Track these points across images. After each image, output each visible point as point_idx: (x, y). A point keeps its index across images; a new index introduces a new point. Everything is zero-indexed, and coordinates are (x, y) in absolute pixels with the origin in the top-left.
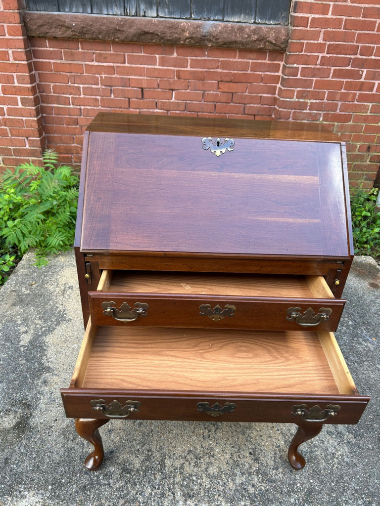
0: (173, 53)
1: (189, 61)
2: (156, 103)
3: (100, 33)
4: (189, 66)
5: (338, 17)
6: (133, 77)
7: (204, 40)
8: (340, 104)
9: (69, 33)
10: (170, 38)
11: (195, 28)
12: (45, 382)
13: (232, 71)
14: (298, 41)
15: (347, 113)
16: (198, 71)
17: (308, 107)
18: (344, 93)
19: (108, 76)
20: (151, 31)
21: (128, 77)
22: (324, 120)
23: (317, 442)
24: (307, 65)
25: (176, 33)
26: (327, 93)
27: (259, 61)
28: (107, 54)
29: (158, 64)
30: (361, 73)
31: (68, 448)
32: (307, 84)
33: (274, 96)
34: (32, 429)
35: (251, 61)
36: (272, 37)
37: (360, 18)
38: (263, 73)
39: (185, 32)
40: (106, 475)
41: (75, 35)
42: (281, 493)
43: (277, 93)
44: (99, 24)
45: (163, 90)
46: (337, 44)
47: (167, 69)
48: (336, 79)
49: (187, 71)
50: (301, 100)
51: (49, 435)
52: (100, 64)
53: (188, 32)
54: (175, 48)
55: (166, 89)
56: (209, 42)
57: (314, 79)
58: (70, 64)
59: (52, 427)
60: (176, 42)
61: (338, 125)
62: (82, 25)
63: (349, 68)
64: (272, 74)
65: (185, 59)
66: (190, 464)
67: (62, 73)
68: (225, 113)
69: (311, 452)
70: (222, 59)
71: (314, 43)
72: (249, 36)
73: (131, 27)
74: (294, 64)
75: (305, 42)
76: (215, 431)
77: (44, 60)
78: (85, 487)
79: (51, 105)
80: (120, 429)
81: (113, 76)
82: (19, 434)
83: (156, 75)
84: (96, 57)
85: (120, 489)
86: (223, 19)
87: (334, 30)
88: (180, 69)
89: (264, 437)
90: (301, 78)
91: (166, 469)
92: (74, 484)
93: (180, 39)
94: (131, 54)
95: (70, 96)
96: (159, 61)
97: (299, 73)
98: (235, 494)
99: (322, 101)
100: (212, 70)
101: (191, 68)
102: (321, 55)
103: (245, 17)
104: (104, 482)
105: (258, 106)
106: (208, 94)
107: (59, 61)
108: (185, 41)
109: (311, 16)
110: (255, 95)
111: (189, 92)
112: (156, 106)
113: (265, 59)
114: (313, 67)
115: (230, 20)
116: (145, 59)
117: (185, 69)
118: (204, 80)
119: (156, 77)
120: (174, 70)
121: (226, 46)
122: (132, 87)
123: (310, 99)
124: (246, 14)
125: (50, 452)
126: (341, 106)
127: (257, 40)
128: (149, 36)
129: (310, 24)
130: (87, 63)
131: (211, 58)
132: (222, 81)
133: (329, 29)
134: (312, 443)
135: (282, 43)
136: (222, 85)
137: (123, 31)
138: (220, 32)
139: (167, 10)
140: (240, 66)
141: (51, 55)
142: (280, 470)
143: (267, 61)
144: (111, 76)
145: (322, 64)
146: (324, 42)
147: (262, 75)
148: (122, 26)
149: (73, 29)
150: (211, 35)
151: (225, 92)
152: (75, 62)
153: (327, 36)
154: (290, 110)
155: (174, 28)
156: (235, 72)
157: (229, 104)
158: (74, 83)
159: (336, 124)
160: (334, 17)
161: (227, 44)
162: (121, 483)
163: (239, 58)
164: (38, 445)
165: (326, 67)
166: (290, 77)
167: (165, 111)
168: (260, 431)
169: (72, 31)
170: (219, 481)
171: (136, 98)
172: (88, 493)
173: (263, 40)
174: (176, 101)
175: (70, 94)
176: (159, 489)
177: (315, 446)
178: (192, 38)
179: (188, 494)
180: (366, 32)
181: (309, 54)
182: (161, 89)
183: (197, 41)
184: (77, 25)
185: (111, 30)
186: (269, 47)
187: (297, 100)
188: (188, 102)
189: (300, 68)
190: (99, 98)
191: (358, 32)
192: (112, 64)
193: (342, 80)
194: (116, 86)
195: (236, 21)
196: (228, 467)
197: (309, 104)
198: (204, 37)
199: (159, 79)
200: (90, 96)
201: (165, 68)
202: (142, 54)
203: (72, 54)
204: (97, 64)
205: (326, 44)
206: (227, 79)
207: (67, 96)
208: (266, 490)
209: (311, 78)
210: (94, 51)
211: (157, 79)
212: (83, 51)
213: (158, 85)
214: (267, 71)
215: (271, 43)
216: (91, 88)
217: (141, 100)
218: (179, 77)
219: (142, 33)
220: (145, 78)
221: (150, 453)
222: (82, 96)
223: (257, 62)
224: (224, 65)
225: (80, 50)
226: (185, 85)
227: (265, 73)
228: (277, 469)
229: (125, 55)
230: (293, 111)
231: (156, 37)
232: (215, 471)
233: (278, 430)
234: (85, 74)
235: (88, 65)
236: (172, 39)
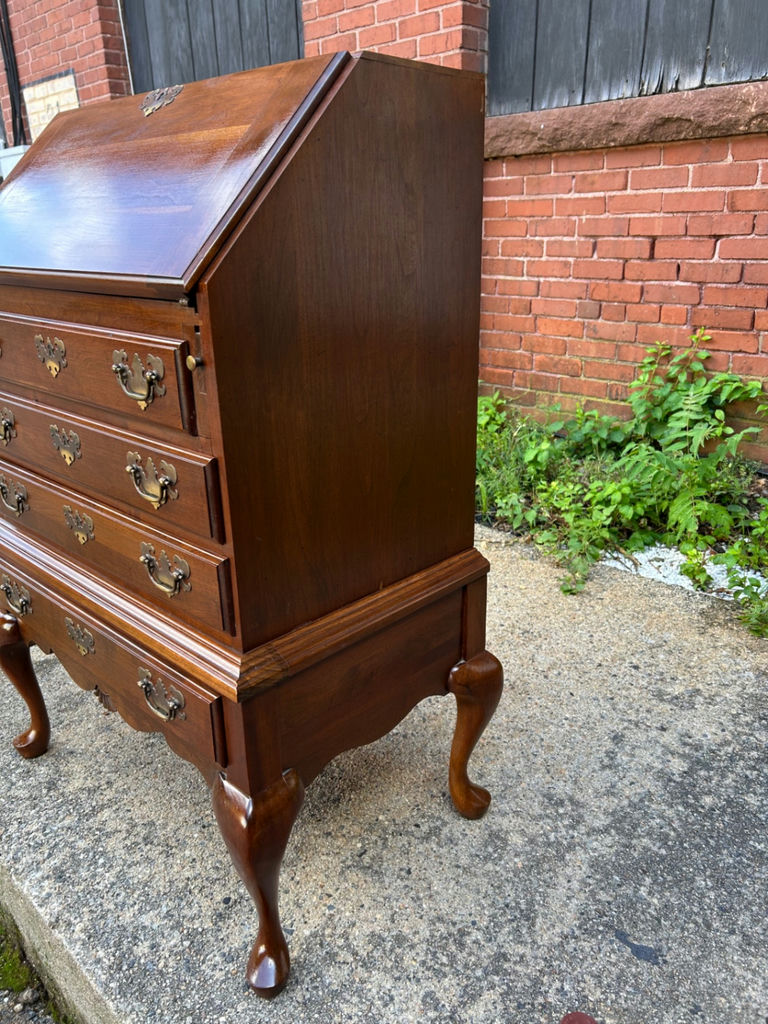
0: (726, 157)
1: (761, 168)
2: (679, 267)
3: (583, 136)
4: (759, 180)
6: (637, 215)
9: (535, 145)
10: (715, 123)
19: (592, 217)
20: (675, 116)
21: (628, 216)
23: (374, 991)
25: (730, 110)
28: (595, 175)
29: (690, 184)
39: (749, 104)
41: (544, 146)
42: (175, 1001)
44: (584, 118)
45: (697, 238)
47: (708, 192)
49: (753, 191)
52: (583, 195)
53: (755, 104)
55: (703, 236)
58: (533, 201)
60: (728, 130)
62: (555, 126)
65: (751, 165)
66: (125, 839)
67: (519, 218)
69: (335, 994)
73: (639, 114)
77: (496, 199)
79: (495, 277)
81: (602, 216)
83: (684, 206)
84: (576, 183)
88: (737, 189)
93: (737, 122)
94: (640, 169)
95: (525, 259)
96: (694, 176)
98: (112, 931)
101: (764, 183)
107: (517, 198)
108: (748, 124)
111: (754, 240)
112: (678, 276)
116: (664, 176)
117: (751, 188)
119: (683, 212)
120: (724, 193)
122: (634, 236)
128: (674, 127)
130: (560, 196)
134: (363, 982)
137: (623, 125)
139: (724, 70)
141: (506, 189)
142: (231, 967)
144: (597, 217)
148: (624, 115)
149: (539, 136)
152: (541, 197)
155: (726, 100)
158: (536, 236)
162: (24, 794)
167: (695, 285)
168: (298, 883)
169: (540, 139)
170: (123, 894)
171: (639, 258)
174: (722, 261)
175: (526, 256)
177: (359, 993)
178: (763, 115)
182: (691, 236)
184: (548, 127)
185: (602, 126)
188: (748, 262)
190: (571, 260)
192: (602, 194)
194: (604, 236)
196: (165, 887)
199: (689, 215)
200: (556, 258)
201: (704, 190)
202: (662, 167)
203: (539, 184)
204: (577, 195)
207: (521, 259)
208: (161, 971)
210: (574, 173)
211: (685, 215)
212: (556, 174)
213: (686, 227)
216: (561, 242)
217: (648, 263)
218: (733, 209)
219: (658, 122)
220: (662, 215)
221: (104, 787)
222: (544, 258)
225: (552, 173)
226: (745, 224)
228: (229, 958)
229: (628, 172)
231: (688, 124)
232: (140, 876)
233: (330, 907)
234: (554, 217)
235: (561, 199)
236: (720, 124)
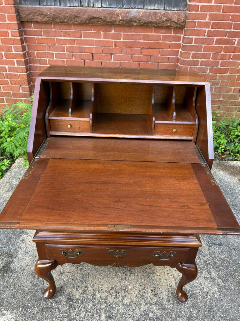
0: (112, 31)
1: (122, 35)
2: (102, 63)
3: (65, 18)
4: (122, 38)
5: (218, 4)
6: (86, 46)
7: (132, 21)
8: (220, 61)
9: (46, 19)
10: (109, 21)
11: (125, 14)
12: (23, 241)
13: (150, 41)
14: (192, 21)
15: (225, 68)
16: (128, 42)
17: (199, 64)
18: (223, 54)
19: (71, 46)
20: (97, 17)
21: (83, 46)
22: (210, 72)
23: (197, 284)
24: (198, 36)
25: (114, 17)
26: (212, 54)
27: (167, 34)
28: (70, 32)
29: (102, 38)
30: (234, 41)
31: (34, 284)
32: (199, 49)
33: (177, 57)
34: (13, 270)
35: (162, 34)
36: (175, 19)
37: (233, 5)
38: (170, 42)
39: (119, 16)
40: (57, 302)
41: (50, 20)
42: (171, 318)
43: (179, 55)
44: (65, 12)
45: (106, 54)
46: (218, 22)
47: (108, 41)
48: (218, 45)
49: (121, 41)
50: (195, 59)
51: (23, 275)
52: (66, 38)
53: (121, 16)
54: (113, 27)
55: (108, 54)
56: (135, 23)
57: (203, 45)
58: (47, 38)
59: (25, 270)
60: (113, 23)
61: (219, 75)
62: (54, 14)
63: (226, 38)
64: (176, 42)
65: (119, 34)
66: (111, 296)
67: (42, 44)
69: (193, 291)
70: (143, 34)
71: (203, 22)
72: (161, 18)
73: (84, 14)
74: (190, 36)
75: (197, 21)
76: (130, 275)
77: (31, 37)
78: (43, 309)
79: (35, 65)
81: (74, 46)
82: (4, 274)
83: (101, 44)
84: (63, 34)
85: (66, 311)
86: (144, 8)
87: (216, 13)
88: (116, 40)
89: (162, 280)
90: (194, 45)
91: (96, 299)
92: (36, 307)
93: (116, 21)
94: (85, 31)
95: (47, 59)
96: (103, 35)
97: (193, 41)
98: (140, 317)
99: (208, 60)
100: (137, 41)
101: (123, 39)
102: (207, 30)
103: (158, 6)
104: (55, 307)
105: (167, 63)
106: (134, 56)
107: (40, 37)
108: (119, 22)
109: (200, 4)
110: (164, 56)
111: (122, 55)
112: (102, 65)
113: (171, 33)
114: (202, 37)
115: (148, 8)
116: (94, 34)
117: (120, 41)
118: (132, 47)
119: (101, 46)
120: (113, 41)
121: (146, 25)
122: (86, 53)
123: (201, 59)
124: (159, 4)
125: (22, 286)
126: (221, 63)
127: (166, 20)
128: (96, 20)
129: (200, 9)
130: (58, 38)
131: (136, 33)
132: (143, 48)
133: (213, 13)
134: (193, 284)
135: (182, 22)
136: (143, 50)
137: (79, 17)
138: (142, 16)
139: (107, 3)
140: (155, 38)
141: (35, 33)
142: (171, 302)
143: (172, 34)
144: (72, 46)
145: (208, 35)
146: (209, 21)
147: (169, 43)
148: (79, 13)
149: (48, 16)
150: (136, 18)
151: (145, 55)
152: (50, 37)
153: (212, 17)
154: (188, 66)
155: (112, 14)
156: (152, 42)
157: (148, 63)
158: (50, 51)
159: (218, 74)
160: (216, 4)
161: (146, 24)
162: (66, 308)
163: (154, 33)
164: (15, 281)
165: (211, 37)
166: (187, 45)
168: (159, 275)
169: (48, 17)
170: (130, 308)
171: (89, 60)
172: (45, 313)
173: (169, 20)
174: (114, 61)
176: (90, 312)
177: (195, 287)
178: (123, 20)
179: (109, 316)
180: (237, 14)
181: (199, 29)
182: (104, 53)
183: (127, 22)
184: (51, 13)
185: (72, 16)
186: (173, 25)
187: (192, 59)
188: (121, 62)
189: (194, 38)
190: (65, 60)
191: (232, 14)
192: (73, 38)
193: (222, 46)
194: (76, 52)
195: (152, 8)
196: (137, 299)
197: (200, 62)
198: (131, 20)
199: (103, 47)
200: (59, 59)
201: (107, 40)
202: (92, 31)
203: (48, 32)
204: (64, 38)
205: (210, 22)
206: (146, 46)
208: (160, 315)
209: (201, 45)
210: (61, 30)
211: (102, 47)
212: (55, 30)
213: (103, 51)
214: (172, 41)
215: (175, 22)
216: (60, 54)
217: (92, 61)
218: (116, 46)
219: (92, 18)
220: (94, 47)
221: (86, 289)
222: (55, 59)
223: (166, 35)
224: (145, 37)
225: (53, 29)
226: (120, 51)
227: (171, 42)
228: (169, 301)
229: (81, 32)
230: (190, 66)
231: (101, 20)
232: (128, 301)
233: (171, 275)
234: (56, 45)
235: (58, 39)
236: (111, 21)
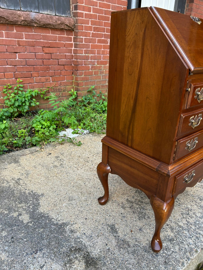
0: (14, 30)
1: (24, 35)
2: (7, 61)
4: (24, 38)
5: (95, 14)
7: (32, 22)
8: (102, 56)
10: (12, 20)
11: (27, 15)
12: (72, 231)
13: (49, 41)
14: (81, 25)
15: (106, 60)
16: (30, 41)
17: (90, 58)
18: (103, 50)
22: (97, 64)
24: (86, 37)
25: (15, 17)
26: (96, 51)
27: (62, 36)
29: (4, 37)
30: (108, 41)
31: (132, 252)
32: (87, 46)
33: (71, 54)
34: (99, 258)
35: (58, 35)
36: (67, 22)
37: (104, 15)
38: (64, 42)
39: (21, 17)
40: (166, 249)
43: (73, 52)
45: (10, 53)
46: (97, 27)
47: (11, 40)
48: (99, 44)
49: (23, 41)
50: (87, 55)
51: (114, 254)
53: (23, 17)
54: (14, 27)
55: (12, 52)
56: (35, 24)
57: (90, 44)
59: (109, 249)
60: (15, 23)
61: (103, 66)
63: (103, 38)
64: (69, 42)
65: (21, 33)
66: (189, 219)
68: (49, 65)
70: (43, 34)
71: (88, 26)
72: (56, 22)
74: (80, 36)
75: (84, 25)
76: (179, 201)
78: (165, 262)
80: (144, 226)
82: (95, 267)
83: (4, 43)
85: (180, 250)
86: (39, 12)
87: (94, 20)
88: (19, 40)
90: (84, 43)
91: (184, 227)
92: (159, 265)
93: (18, 21)
96: (5, 35)
97: (84, 41)
99: (95, 55)
100: (38, 40)
101: (26, 39)
102: (91, 32)
103: (50, 12)
104: (170, 253)
105: (65, 60)
106: (38, 54)
108: (21, 22)
109: (84, 12)
110: (62, 54)
111: (26, 54)
112: (7, 64)
113: (64, 35)
114: (89, 38)
115: (43, 13)
117: (22, 40)
118: (34, 46)
119: (4, 45)
120: (16, 40)
121: (45, 27)
123: (90, 54)
124: (51, 10)
125: (126, 261)
126: (103, 57)
127: (61, 24)
129: (85, 16)
131: (36, 33)
132: (44, 47)
133: (92, 19)
135: (72, 26)
136: (45, 49)
138: (41, 18)
140: (53, 38)
143: (65, 36)
145: (92, 36)
146: (91, 26)
147: (64, 43)
150: (36, 19)
151: (47, 53)
153: (93, 23)
154: (82, 60)
155: (13, 14)
156: (50, 41)
157: (50, 60)
159: (102, 66)
160: (94, 14)
161: (45, 25)
162: (177, 248)
163: (51, 34)
164: (114, 263)
165: (94, 38)
166: (80, 43)
167: (13, 66)
172: (171, 263)
173: (63, 24)
174: (19, 59)
176: (193, 237)
178: (26, 21)
180: (107, 22)
181: (86, 31)
182: (8, 52)
183: (29, 23)
186: (67, 28)
187: (85, 55)
188: (27, 60)
189: (84, 38)
191: (104, 21)
193: (101, 44)
195: (46, 13)
197: (90, 57)
198: (32, 21)
199: (7, 46)
201: (10, 39)
205: (92, 27)
206: (47, 45)
209: (89, 44)
211: (5, 46)
214: (66, 41)
215: (67, 25)
218: (19, 45)
221: (169, 226)
223: (61, 36)
224: (45, 38)
226: (23, 50)
227: (66, 42)
230: (84, 60)
231: (3, 19)
236: (13, 21)
